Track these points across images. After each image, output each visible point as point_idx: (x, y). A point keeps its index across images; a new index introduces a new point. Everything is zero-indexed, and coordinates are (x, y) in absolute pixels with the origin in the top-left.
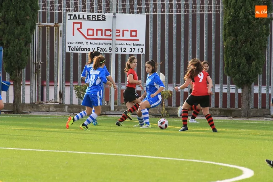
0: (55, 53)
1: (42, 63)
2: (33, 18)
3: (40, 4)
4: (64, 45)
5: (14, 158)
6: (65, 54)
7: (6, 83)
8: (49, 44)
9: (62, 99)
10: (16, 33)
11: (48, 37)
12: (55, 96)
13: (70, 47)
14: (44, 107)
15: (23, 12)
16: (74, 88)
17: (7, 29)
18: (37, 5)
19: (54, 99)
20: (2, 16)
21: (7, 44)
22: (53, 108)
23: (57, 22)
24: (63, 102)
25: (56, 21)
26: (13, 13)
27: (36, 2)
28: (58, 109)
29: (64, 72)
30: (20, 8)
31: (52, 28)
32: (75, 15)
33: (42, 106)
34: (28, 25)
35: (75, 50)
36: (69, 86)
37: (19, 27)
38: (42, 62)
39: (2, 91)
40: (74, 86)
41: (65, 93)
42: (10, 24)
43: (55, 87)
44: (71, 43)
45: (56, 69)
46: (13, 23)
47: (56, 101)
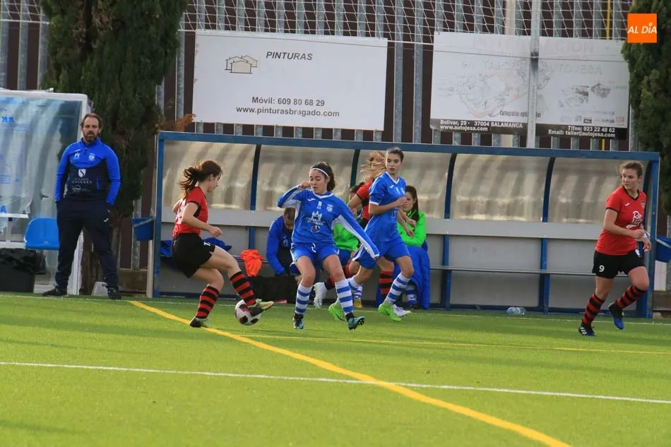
7: (666, 242)
20: (661, 77)
39: (657, 263)
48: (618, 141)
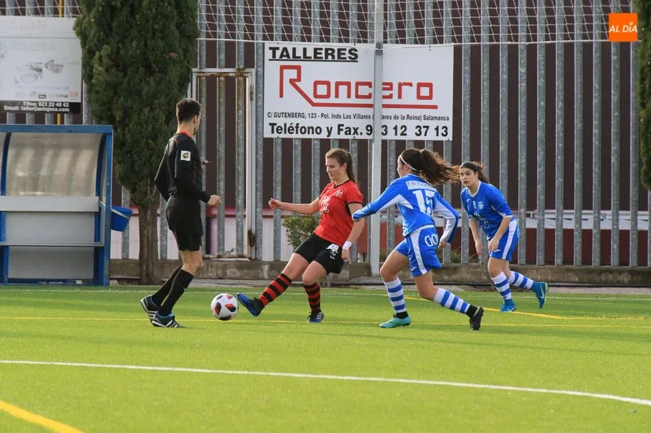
0: (238, 138)
1: (206, 164)
2: (185, 55)
3: (201, 24)
4: (259, 120)
5: (141, 389)
6: (261, 142)
7: (121, 212)
8: (223, 118)
9: (256, 249)
10: (143, 93)
11: (221, 100)
12: (239, 242)
13: (272, 125)
14: (212, 267)
15: (161, 43)
16: (283, 221)
17: (122, 83)
18: (195, 25)
19: (235, 247)
20: (112, 52)
21: (123, 119)
22: (234, 270)
23: (242, 66)
24: (258, 257)
25: (240, 63)
26: (137, 45)
27: (191, 19)
28: (245, 271)
29: (260, 186)
30: (154, 33)
31: (230, 81)
32: (285, 49)
33: (208, 267)
34: (174, 73)
35: (285, 133)
36: (271, 217)
37: (152, 79)
38: (207, 162)
39: (113, 232)
40: (282, 217)
41: (261, 233)
42: (129, 72)
43: (239, 220)
44: (277, 115)
45: (241, 177)
46: (138, 68)
47: (240, 253)
48: (72, 115)
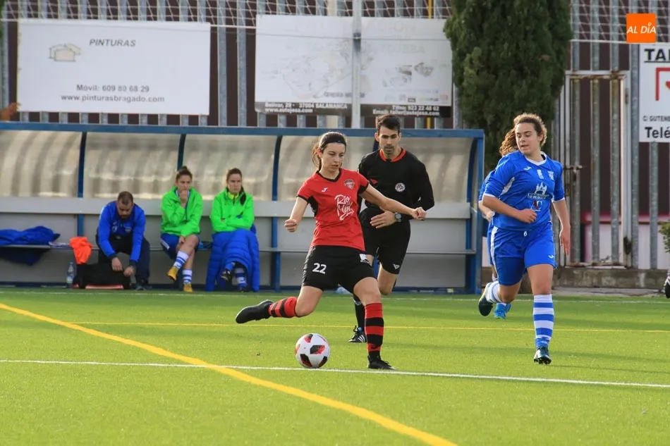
0: (613, 142)
1: (581, 169)
2: (558, 58)
3: (574, 25)
4: (634, 123)
5: (515, 401)
6: (636, 147)
8: (597, 121)
9: (632, 257)
10: (516, 97)
11: (595, 104)
12: (615, 249)
13: (649, 129)
14: (587, 275)
15: (533, 45)
16: (659, 228)
17: (494, 85)
18: (568, 27)
19: (610, 254)
20: (483, 54)
21: (494, 123)
22: (609, 278)
23: (616, 68)
24: (634, 264)
25: (615, 64)
26: (508, 48)
27: (564, 20)
28: (621, 279)
29: (636, 191)
30: (526, 35)
31: (604, 84)
32: (661, 51)
33: (582, 276)
34: (546, 77)
35: (661, 137)
36: (647, 223)
37: (524, 81)
38: (580, 167)
40: (659, 224)
41: (637, 241)
42: (501, 74)
43: (614, 226)
44: (652, 119)
45: (616, 183)
46: (510, 71)
47: (616, 261)
48: (442, 119)
